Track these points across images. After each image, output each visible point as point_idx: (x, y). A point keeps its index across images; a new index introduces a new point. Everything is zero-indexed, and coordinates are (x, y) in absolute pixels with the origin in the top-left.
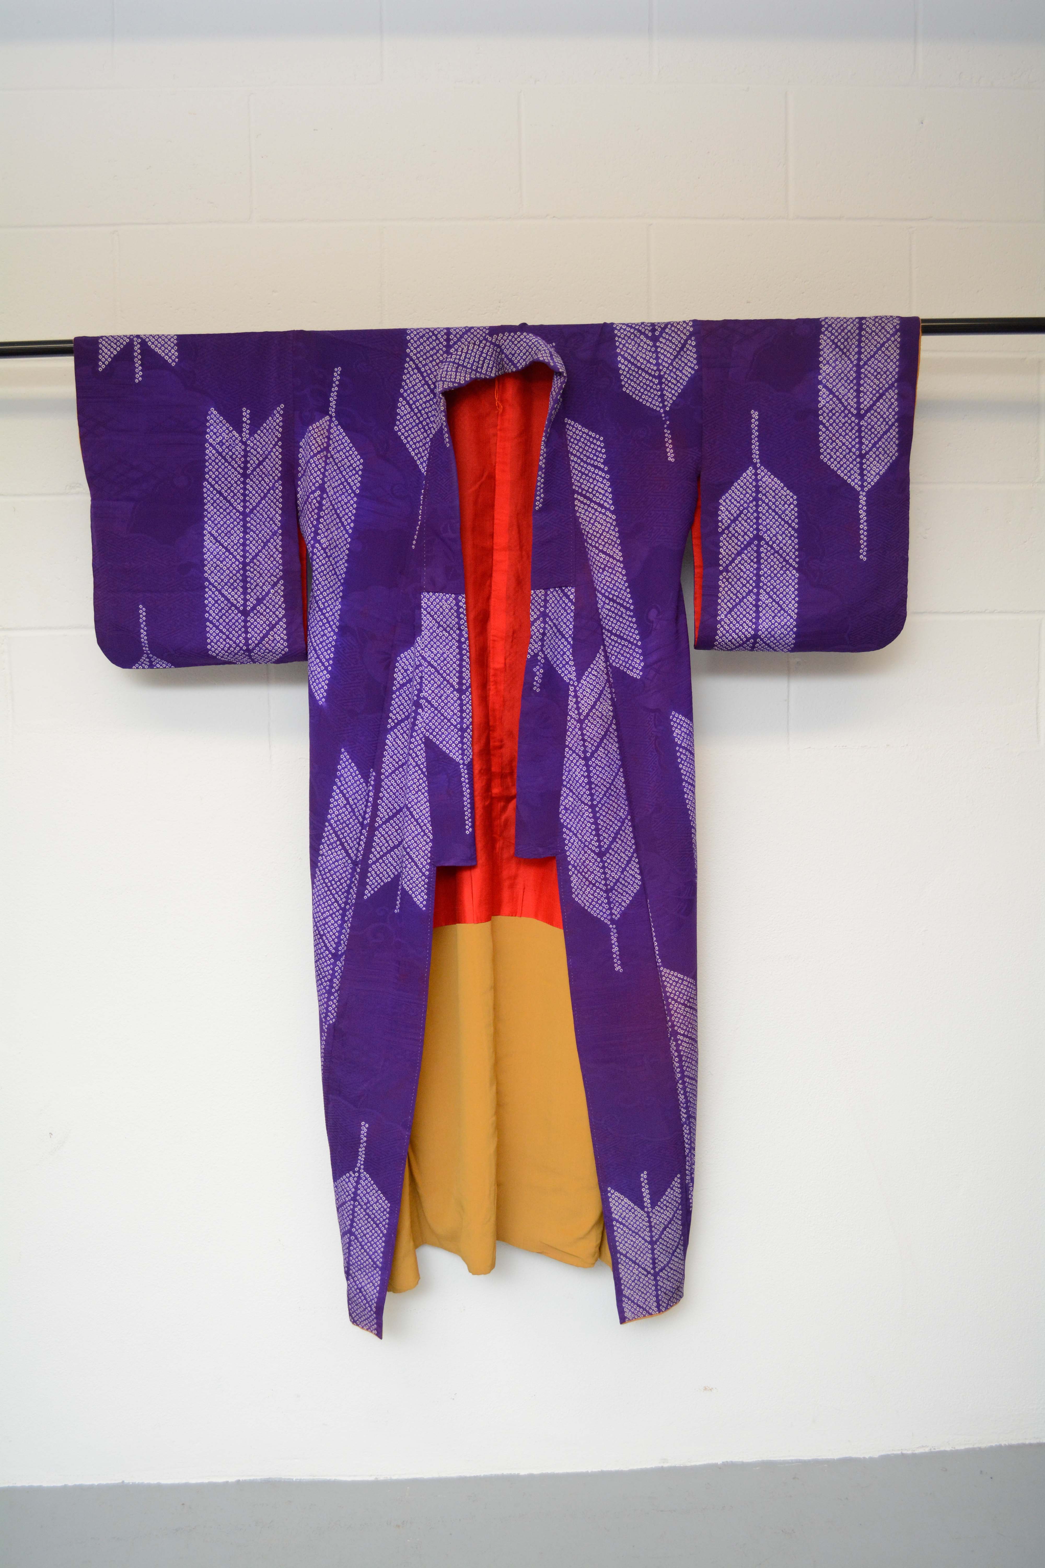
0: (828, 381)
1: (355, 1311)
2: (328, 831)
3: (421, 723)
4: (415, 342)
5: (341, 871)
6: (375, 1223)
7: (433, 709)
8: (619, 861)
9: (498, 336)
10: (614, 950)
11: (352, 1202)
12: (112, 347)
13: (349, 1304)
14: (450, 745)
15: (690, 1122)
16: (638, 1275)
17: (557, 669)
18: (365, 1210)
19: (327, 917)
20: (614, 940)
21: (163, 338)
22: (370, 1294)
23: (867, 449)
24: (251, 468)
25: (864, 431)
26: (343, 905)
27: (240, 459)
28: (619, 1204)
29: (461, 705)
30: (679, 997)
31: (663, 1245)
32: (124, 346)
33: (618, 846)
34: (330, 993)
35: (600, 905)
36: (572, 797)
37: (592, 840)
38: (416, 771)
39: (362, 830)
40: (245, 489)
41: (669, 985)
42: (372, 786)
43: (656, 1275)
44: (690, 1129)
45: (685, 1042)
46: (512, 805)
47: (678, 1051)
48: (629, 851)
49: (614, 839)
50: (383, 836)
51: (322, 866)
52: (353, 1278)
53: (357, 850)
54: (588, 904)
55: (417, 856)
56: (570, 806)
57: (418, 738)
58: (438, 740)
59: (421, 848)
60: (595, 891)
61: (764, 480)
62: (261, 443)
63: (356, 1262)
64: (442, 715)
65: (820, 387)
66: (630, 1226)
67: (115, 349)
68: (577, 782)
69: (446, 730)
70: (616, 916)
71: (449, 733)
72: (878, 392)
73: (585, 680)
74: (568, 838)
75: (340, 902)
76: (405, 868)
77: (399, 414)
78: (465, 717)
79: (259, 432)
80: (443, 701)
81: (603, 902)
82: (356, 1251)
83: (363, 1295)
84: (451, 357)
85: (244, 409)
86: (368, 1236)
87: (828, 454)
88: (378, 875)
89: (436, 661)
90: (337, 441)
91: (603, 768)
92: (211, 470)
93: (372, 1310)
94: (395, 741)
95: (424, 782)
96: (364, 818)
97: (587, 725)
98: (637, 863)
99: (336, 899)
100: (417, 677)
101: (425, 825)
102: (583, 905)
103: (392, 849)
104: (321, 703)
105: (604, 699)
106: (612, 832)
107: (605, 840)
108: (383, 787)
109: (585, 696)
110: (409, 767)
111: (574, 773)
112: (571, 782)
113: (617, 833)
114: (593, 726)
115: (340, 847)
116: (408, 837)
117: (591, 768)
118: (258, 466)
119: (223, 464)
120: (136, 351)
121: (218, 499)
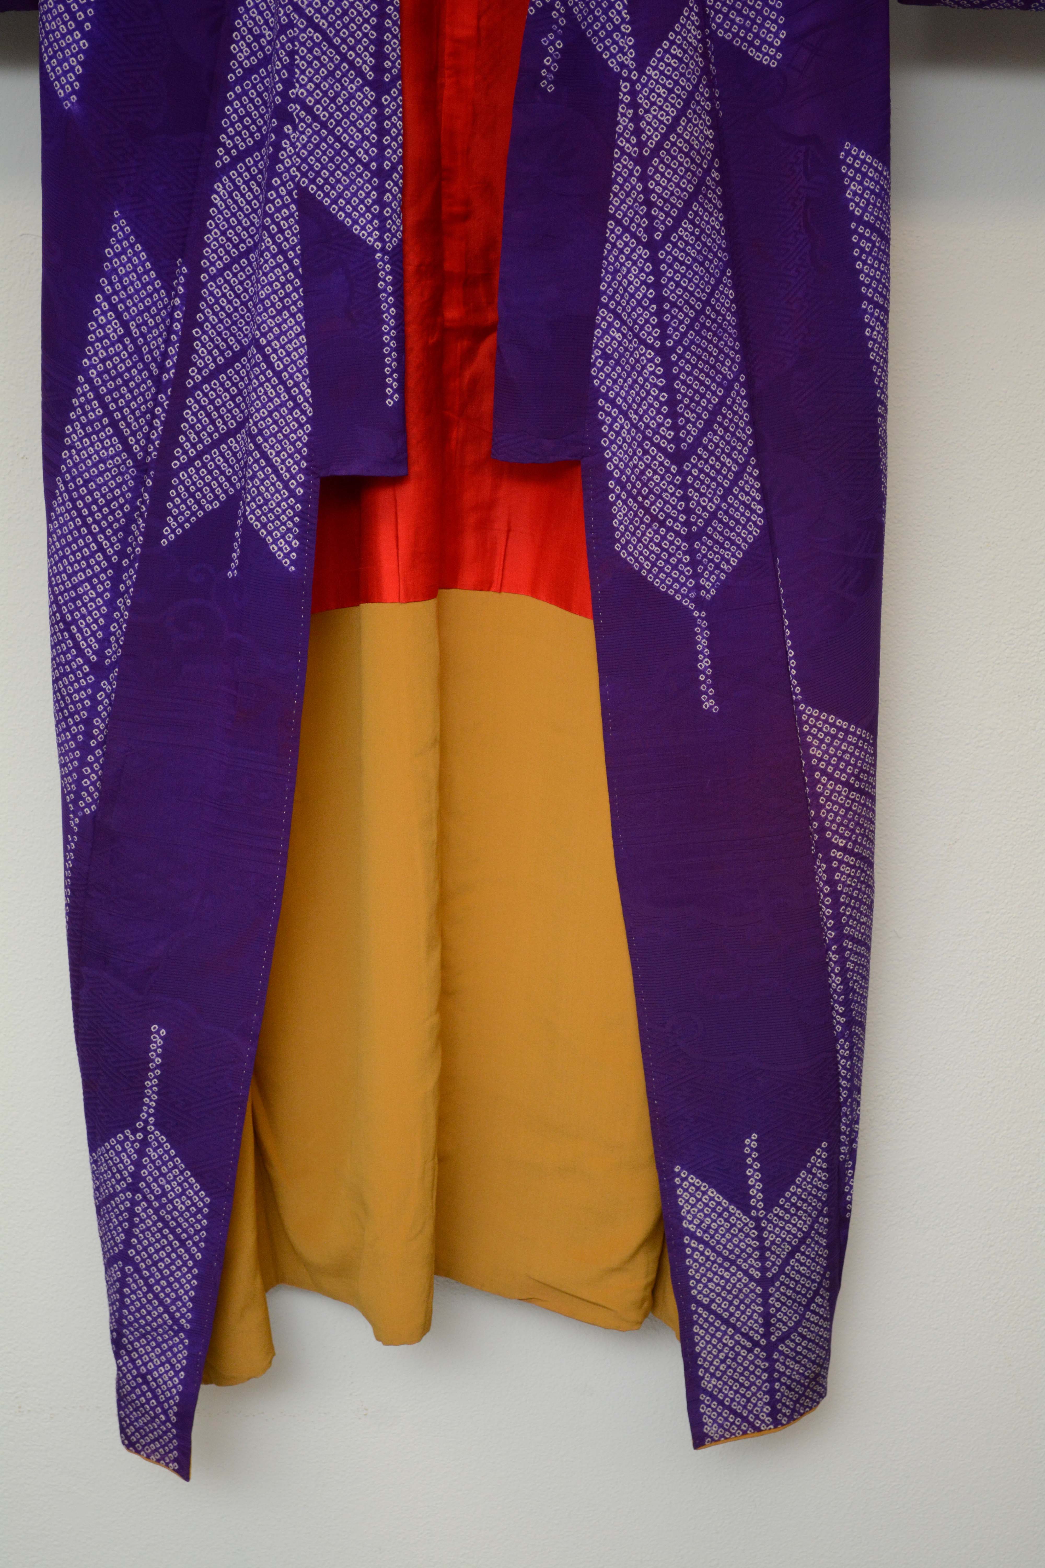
1: (131, 1423)
2: (84, 394)
3: (290, 157)
5: (112, 484)
6: (177, 1237)
7: (316, 126)
8: (719, 472)
10: (701, 666)
11: (129, 1195)
13: (120, 1408)
14: (355, 209)
15: (852, 1034)
16: (732, 1349)
17: (595, 41)
18: (156, 1211)
19: (81, 583)
20: (702, 643)
22: (164, 1387)
26: (115, 559)
28: (699, 1200)
29: (380, 118)
30: (836, 767)
31: (788, 1287)
33: (716, 439)
34: (85, 748)
35: (675, 567)
36: (619, 330)
37: (660, 425)
38: (279, 265)
39: (157, 393)
41: (816, 742)
42: (180, 296)
43: (770, 1348)
44: (850, 1048)
45: (848, 864)
46: (488, 345)
47: (831, 882)
48: (740, 452)
49: (709, 424)
50: (203, 408)
51: (69, 471)
52: (129, 1353)
53: (147, 437)
54: (647, 565)
55: (278, 454)
56: (615, 350)
57: (283, 191)
58: (327, 195)
59: (286, 437)
60: (664, 538)
63: (136, 1320)
64: (338, 139)
66: (719, 1247)
68: (632, 296)
69: (345, 174)
70: (708, 591)
71: (353, 182)
73: (655, 68)
74: (608, 420)
75: (110, 551)
76: (252, 478)
78: (389, 146)
80: (339, 109)
81: (680, 561)
82: (136, 1295)
83: (150, 1390)
86: (161, 1265)
88: (192, 495)
89: (325, 17)
91: (689, 267)
93: (168, 1419)
94: (231, 197)
95: (296, 290)
96: (162, 369)
97: (656, 168)
98: (756, 479)
99: (99, 545)
100: (282, 53)
101: (297, 384)
102: (636, 567)
103: (223, 439)
104: (67, 105)
105: (695, 112)
106: (705, 409)
107: (689, 427)
108: (205, 300)
109: (653, 104)
110: (261, 255)
111: (625, 277)
112: (618, 297)
113: (716, 411)
114: (668, 173)
115: (110, 430)
116: (258, 411)
117: (663, 267)
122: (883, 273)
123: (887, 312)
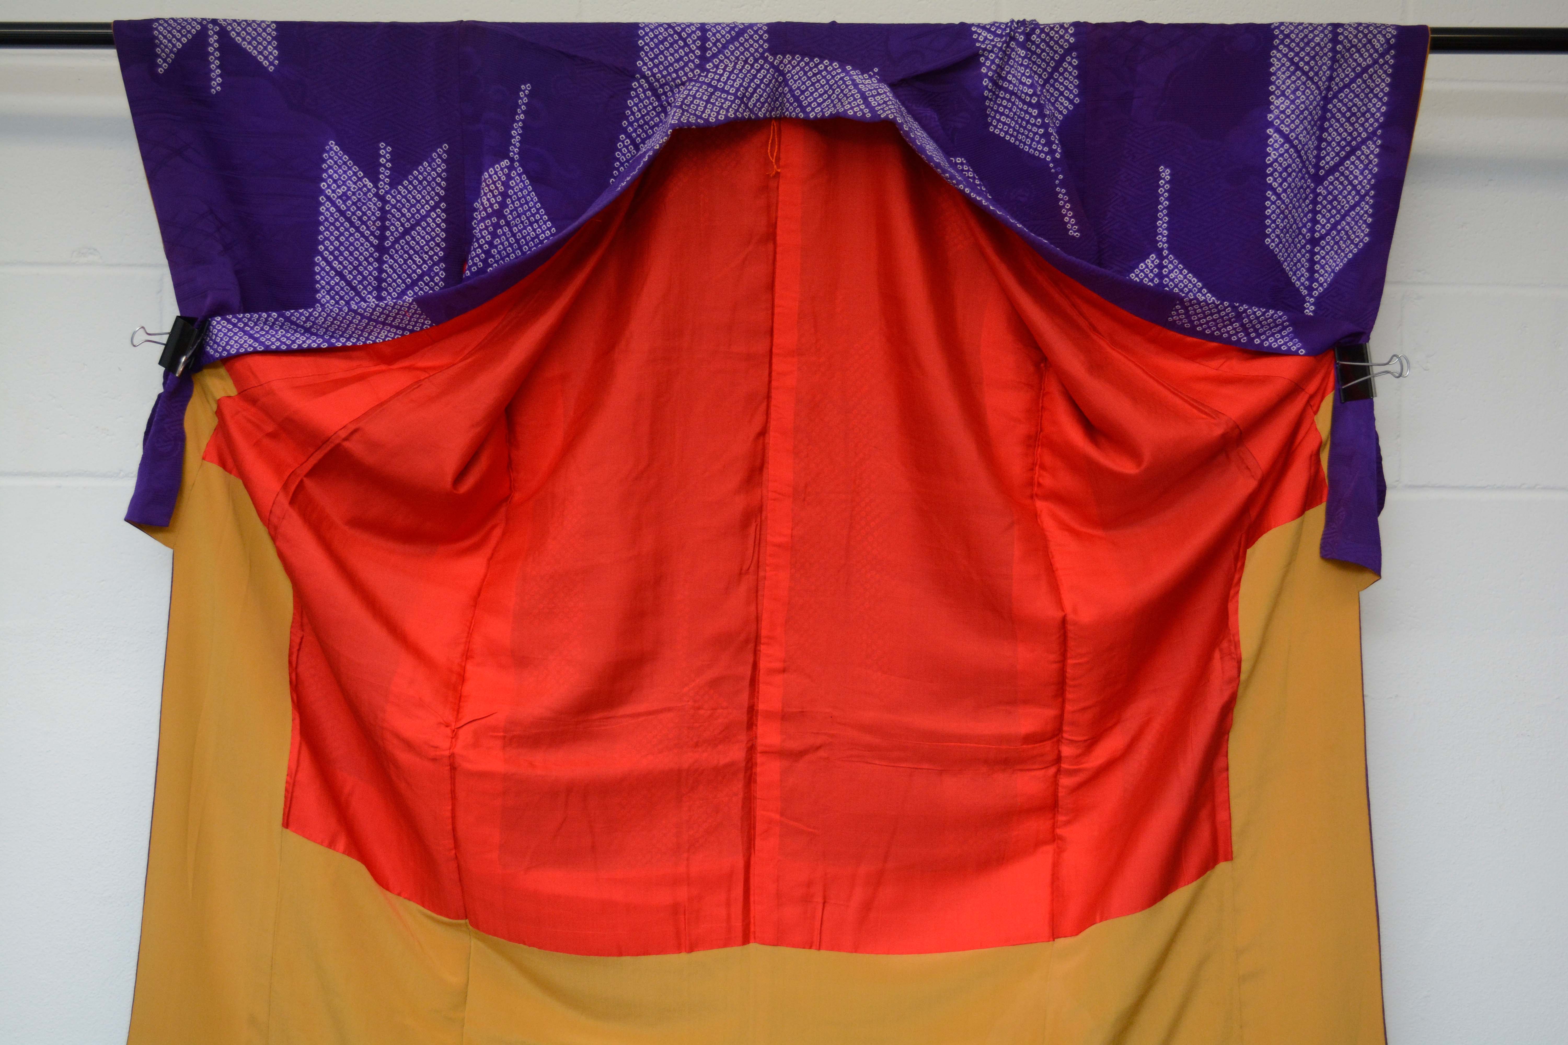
0: (1282, 122)
4: (652, 49)
9: (784, 57)
12: (174, 36)
21: (255, 25)
23: (1323, 231)
24: (392, 239)
25: (1321, 203)
27: (374, 222)
32: (193, 36)
40: (380, 270)
61: (1172, 276)
62: (408, 201)
65: (1270, 131)
67: (179, 40)
72: (1349, 144)
77: (618, 160)
79: (405, 183)
84: (706, 76)
85: (382, 145)
87: (1278, 236)
90: (519, 199)
92: (327, 239)
118: (402, 236)
119: (347, 230)
120: (212, 45)
121: (337, 284)
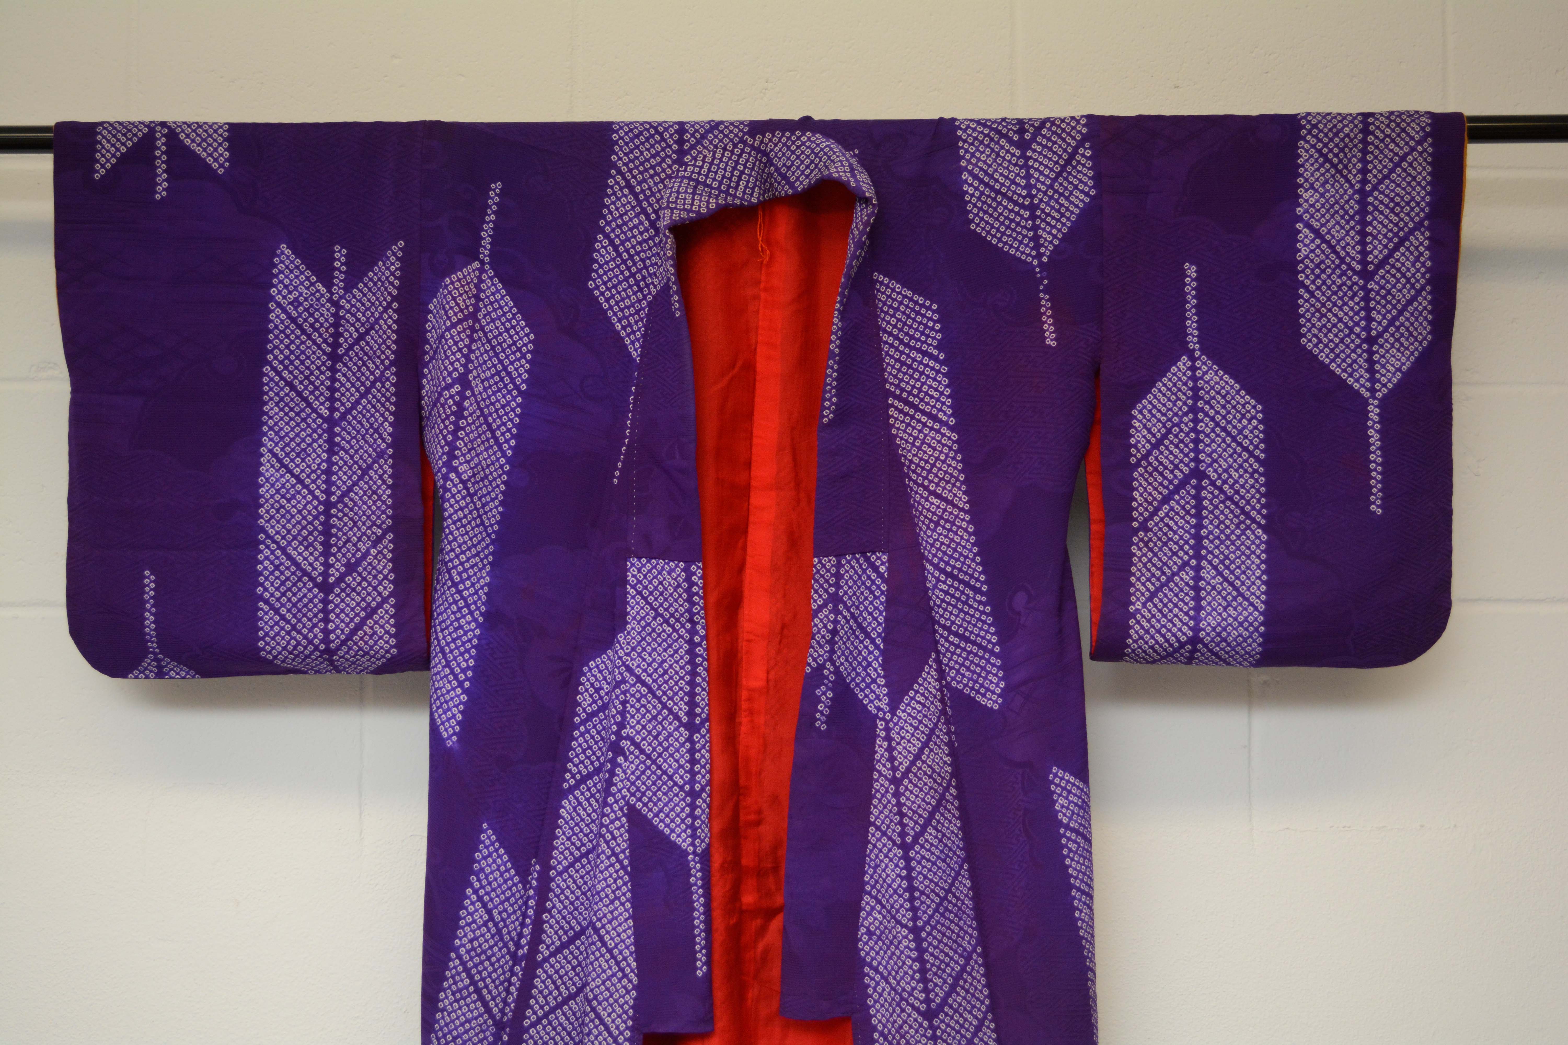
0: (1312, 216)
2: (455, 968)
3: (622, 781)
4: (627, 144)
7: (643, 757)
8: (962, 1026)
9: (764, 136)
12: (118, 140)
14: (672, 821)
17: (857, 691)
21: (206, 127)
23: (1380, 329)
24: (346, 346)
25: (1373, 299)
27: (327, 329)
29: (692, 751)
32: (139, 139)
33: (959, 999)
36: (880, 913)
37: (914, 989)
38: (612, 865)
39: (513, 966)
40: (333, 379)
42: (534, 889)
46: (776, 923)
48: (979, 1010)
49: (953, 988)
50: (550, 977)
51: (441, 1029)
53: (504, 1001)
55: (609, 1016)
56: (877, 928)
57: (615, 807)
58: (650, 810)
59: (616, 1001)
61: (1207, 378)
62: (363, 304)
64: (659, 768)
65: (1300, 226)
67: (124, 144)
68: (889, 886)
69: (665, 794)
71: (671, 800)
72: (1396, 235)
73: (904, 711)
74: (873, 984)
76: (588, 1035)
77: (596, 262)
78: (699, 772)
79: (361, 285)
80: (660, 744)
84: (685, 170)
85: (338, 248)
87: (1315, 336)
89: (650, 675)
90: (491, 303)
91: (934, 863)
92: (276, 347)
94: (575, 811)
95: (625, 884)
96: (518, 946)
97: (906, 787)
98: (992, 1031)
100: (617, 702)
101: (625, 959)
103: (565, 1001)
104: (449, 743)
105: (935, 744)
106: (950, 975)
107: (937, 990)
108: (553, 891)
109: (903, 738)
110: (598, 856)
111: (884, 871)
112: (878, 886)
113: (958, 977)
114: (916, 791)
115: (474, 997)
116: (594, 980)
117: (913, 864)
118: (357, 342)
119: (298, 337)
120: (159, 148)
121: (287, 395)
122: (1087, 867)
123: (1091, 897)
